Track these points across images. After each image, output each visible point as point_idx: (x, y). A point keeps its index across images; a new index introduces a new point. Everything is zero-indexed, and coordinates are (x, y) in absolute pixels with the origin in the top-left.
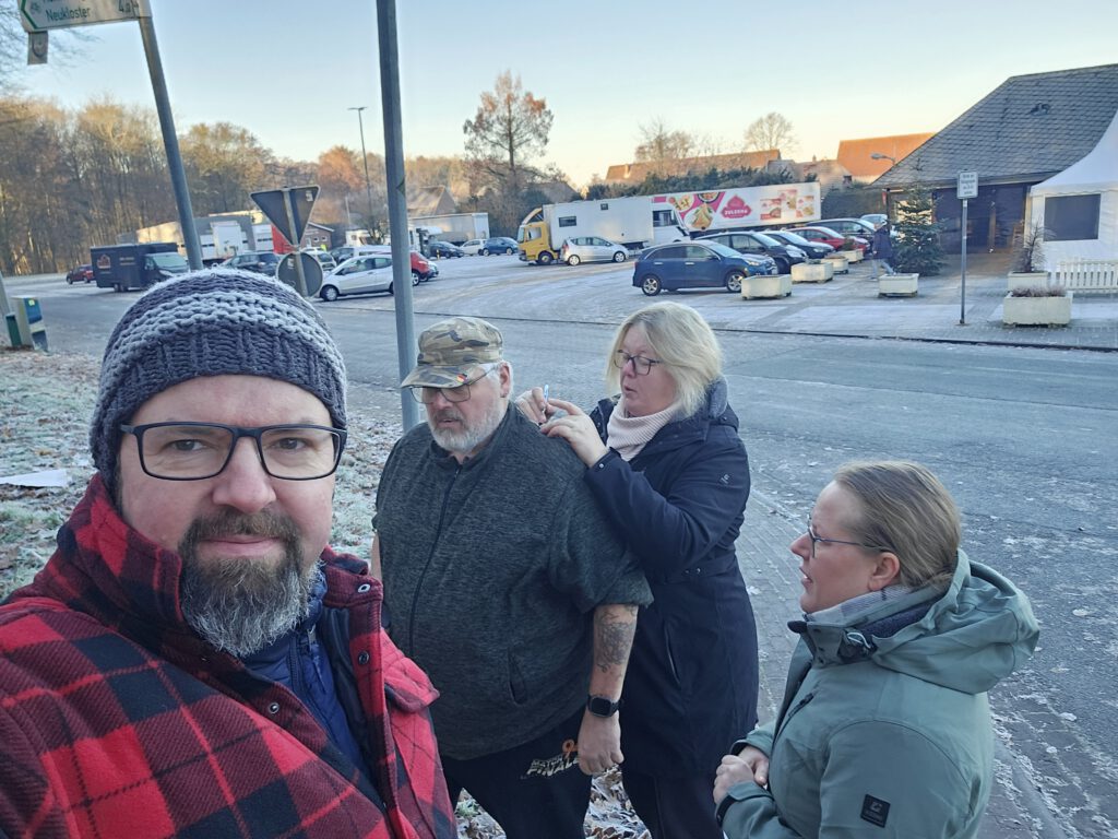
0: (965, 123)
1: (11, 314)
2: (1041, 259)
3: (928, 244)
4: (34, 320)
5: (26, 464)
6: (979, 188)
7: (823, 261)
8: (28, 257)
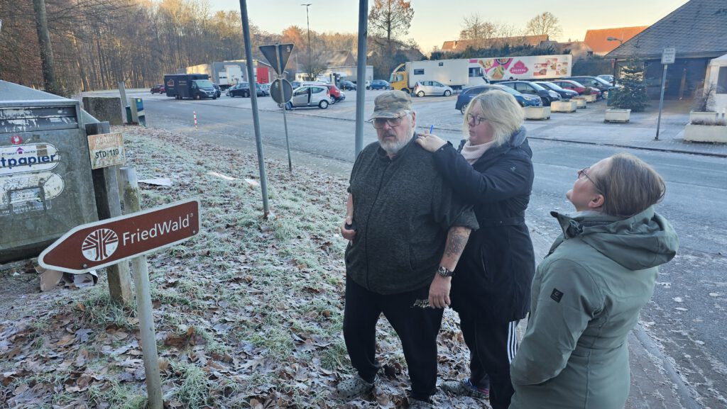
0: (671, 19)
1: (128, 106)
2: (713, 104)
3: (639, 92)
4: (141, 109)
5: (150, 175)
6: (676, 59)
7: (571, 100)
8: (131, 79)
